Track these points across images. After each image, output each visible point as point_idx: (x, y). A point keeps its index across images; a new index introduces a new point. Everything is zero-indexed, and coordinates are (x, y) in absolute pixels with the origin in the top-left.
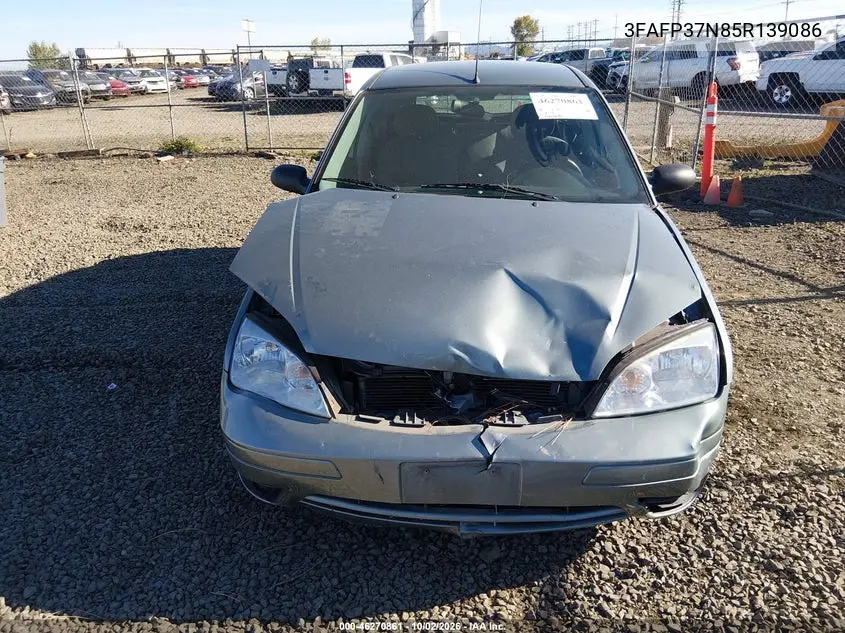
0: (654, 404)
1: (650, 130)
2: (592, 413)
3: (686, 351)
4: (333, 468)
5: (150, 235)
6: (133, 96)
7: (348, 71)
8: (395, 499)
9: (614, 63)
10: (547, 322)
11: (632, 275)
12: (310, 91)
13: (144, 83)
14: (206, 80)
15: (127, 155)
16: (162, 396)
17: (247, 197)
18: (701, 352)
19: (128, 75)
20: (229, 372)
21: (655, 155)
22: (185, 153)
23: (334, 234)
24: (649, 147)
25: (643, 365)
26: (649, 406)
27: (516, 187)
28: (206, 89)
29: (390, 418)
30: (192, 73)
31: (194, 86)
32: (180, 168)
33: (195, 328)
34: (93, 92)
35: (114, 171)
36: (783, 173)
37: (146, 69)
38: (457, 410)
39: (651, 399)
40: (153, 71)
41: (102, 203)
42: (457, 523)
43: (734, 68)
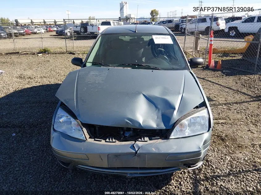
0: (188, 134)
1: (192, 45)
2: (169, 137)
3: (198, 117)
4: (86, 156)
5: (32, 80)
6: (32, 35)
7: (99, 26)
8: (106, 166)
9: (181, 24)
10: (156, 110)
11: (182, 94)
12: (88, 33)
13: (36, 30)
14: (56, 29)
15: (28, 53)
16: (30, 138)
17: (65, 67)
18: (203, 117)
19: (31, 28)
20: (53, 125)
21: (194, 53)
22: (47, 53)
23: (89, 83)
24: (192, 50)
25: (185, 122)
26: (187, 135)
27: (147, 65)
28: (55, 32)
29: (105, 140)
30: (51, 27)
31: (52, 31)
32: (45, 57)
33: (44, 113)
34: (19, 33)
35: (24, 59)
36: (234, 58)
37: (36, 26)
38: (127, 136)
39: (187, 132)
40: (38, 26)
41: (18, 70)
42: (127, 173)
43: (218, 25)
